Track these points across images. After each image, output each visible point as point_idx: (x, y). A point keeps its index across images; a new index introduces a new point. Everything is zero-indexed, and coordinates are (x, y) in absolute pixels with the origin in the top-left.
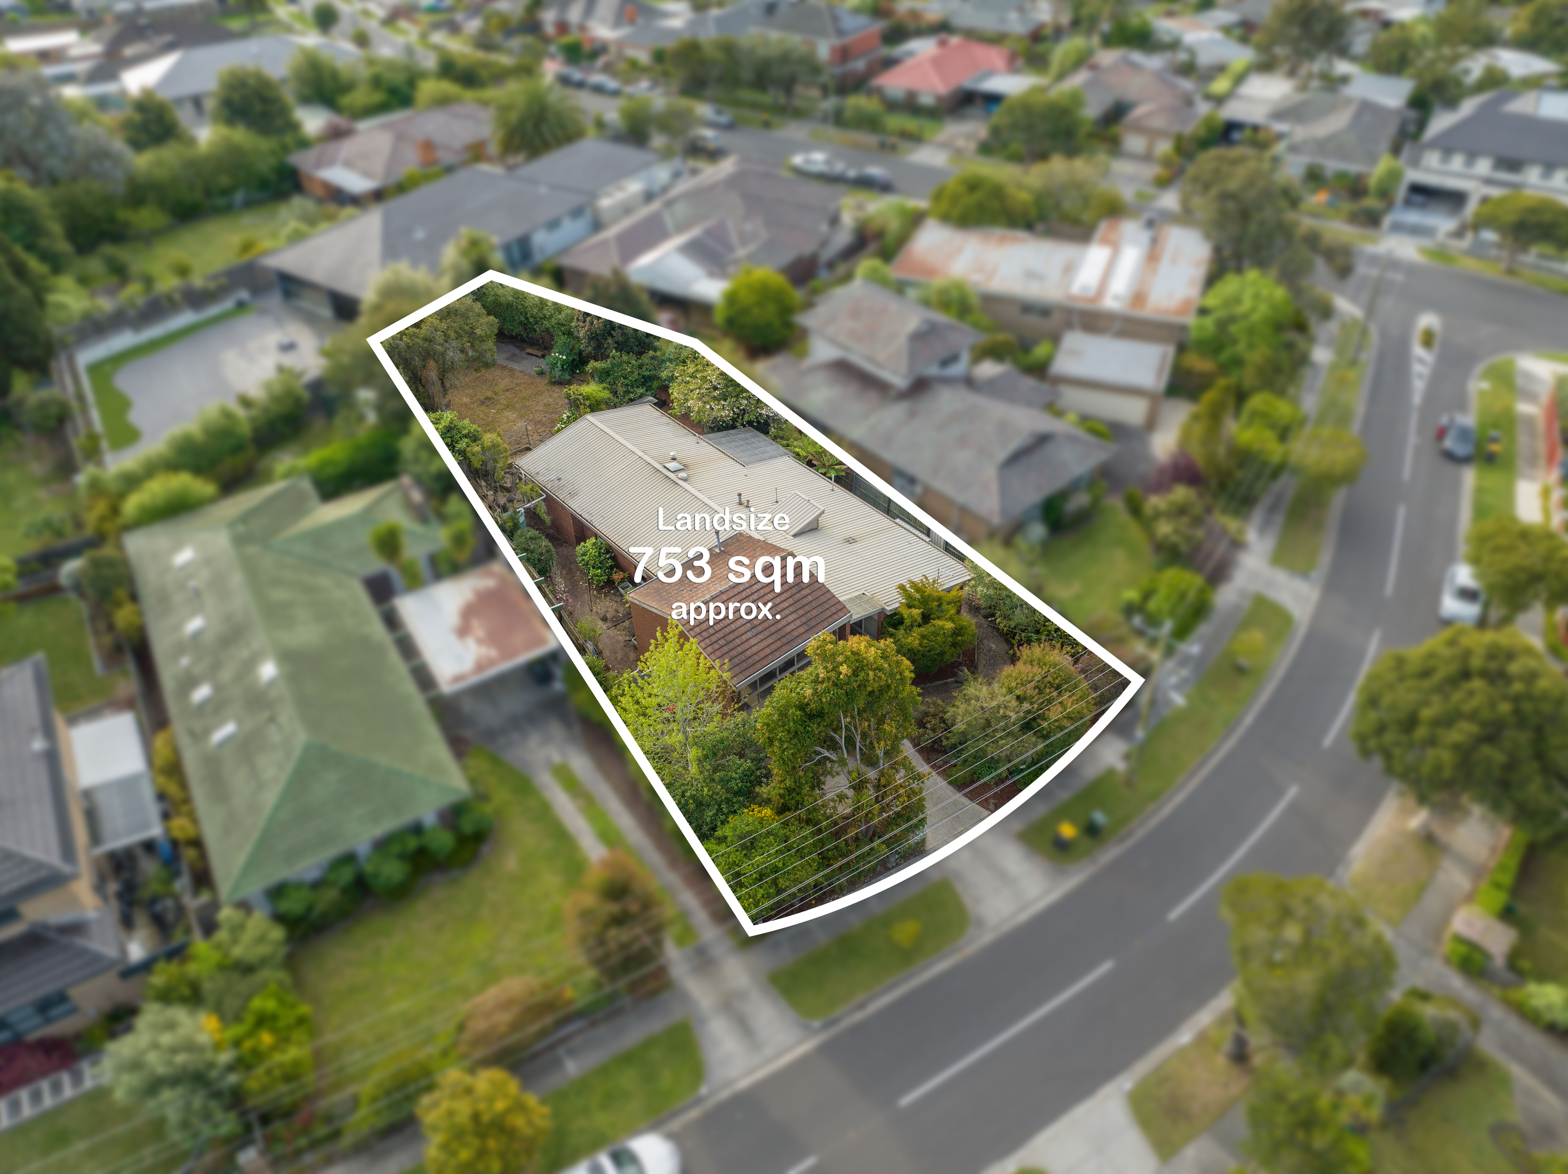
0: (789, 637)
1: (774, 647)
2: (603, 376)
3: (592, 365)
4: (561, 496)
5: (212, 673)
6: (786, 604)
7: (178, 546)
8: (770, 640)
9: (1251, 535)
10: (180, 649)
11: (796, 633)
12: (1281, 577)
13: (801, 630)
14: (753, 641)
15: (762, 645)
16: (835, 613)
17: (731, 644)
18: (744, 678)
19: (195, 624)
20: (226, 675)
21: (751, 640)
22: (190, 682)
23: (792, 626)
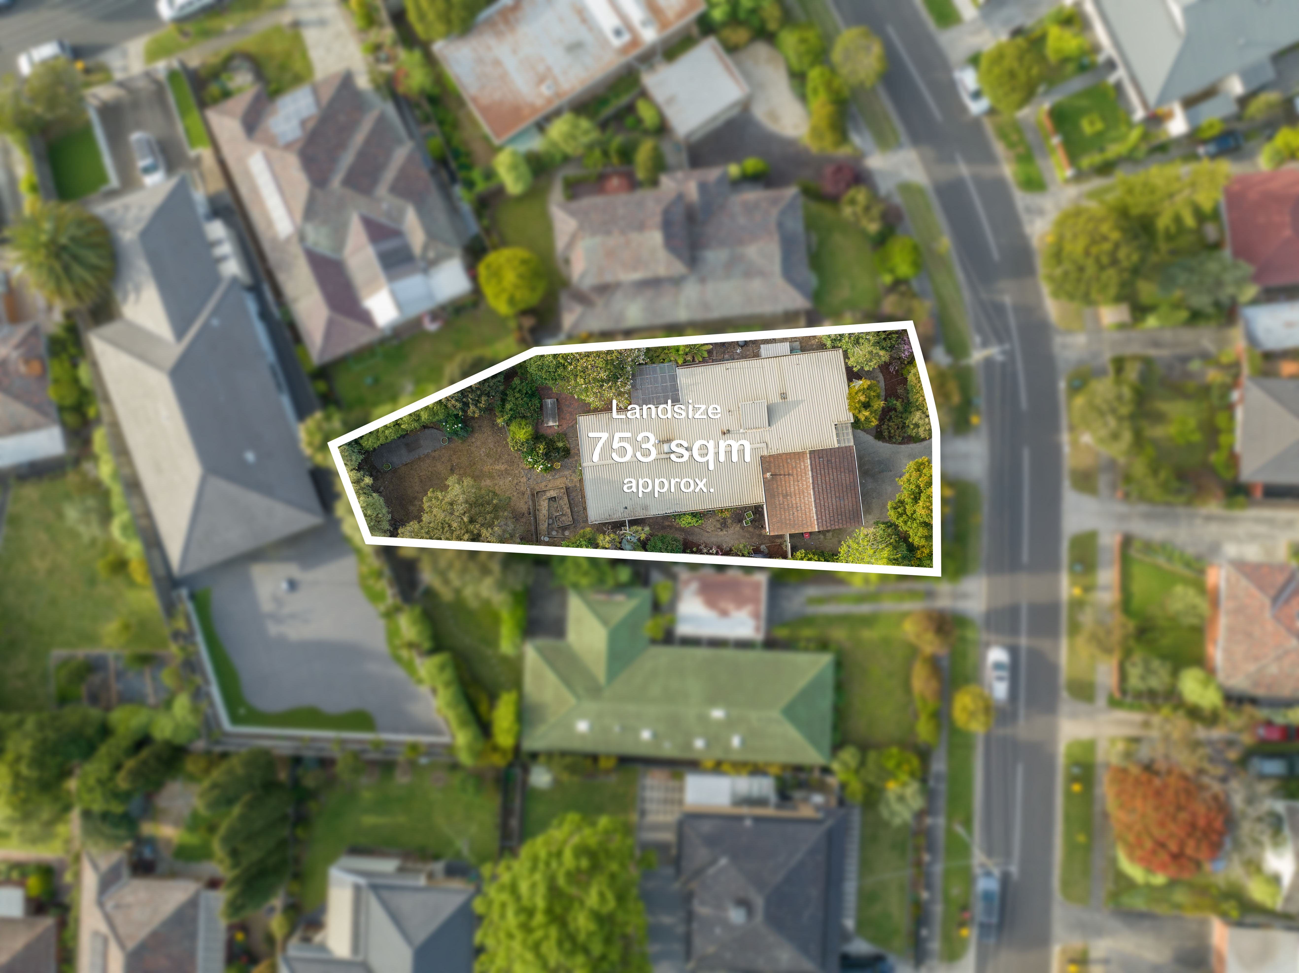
0: (852, 484)
1: (853, 495)
5: (689, 735)
6: (835, 474)
7: (573, 727)
8: (849, 495)
10: (656, 745)
11: (852, 480)
13: (851, 476)
14: (846, 502)
15: (850, 499)
16: (851, 454)
17: (843, 513)
18: (861, 519)
19: (646, 734)
20: (698, 730)
21: (845, 503)
22: (686, 747)
23: (848, 479)
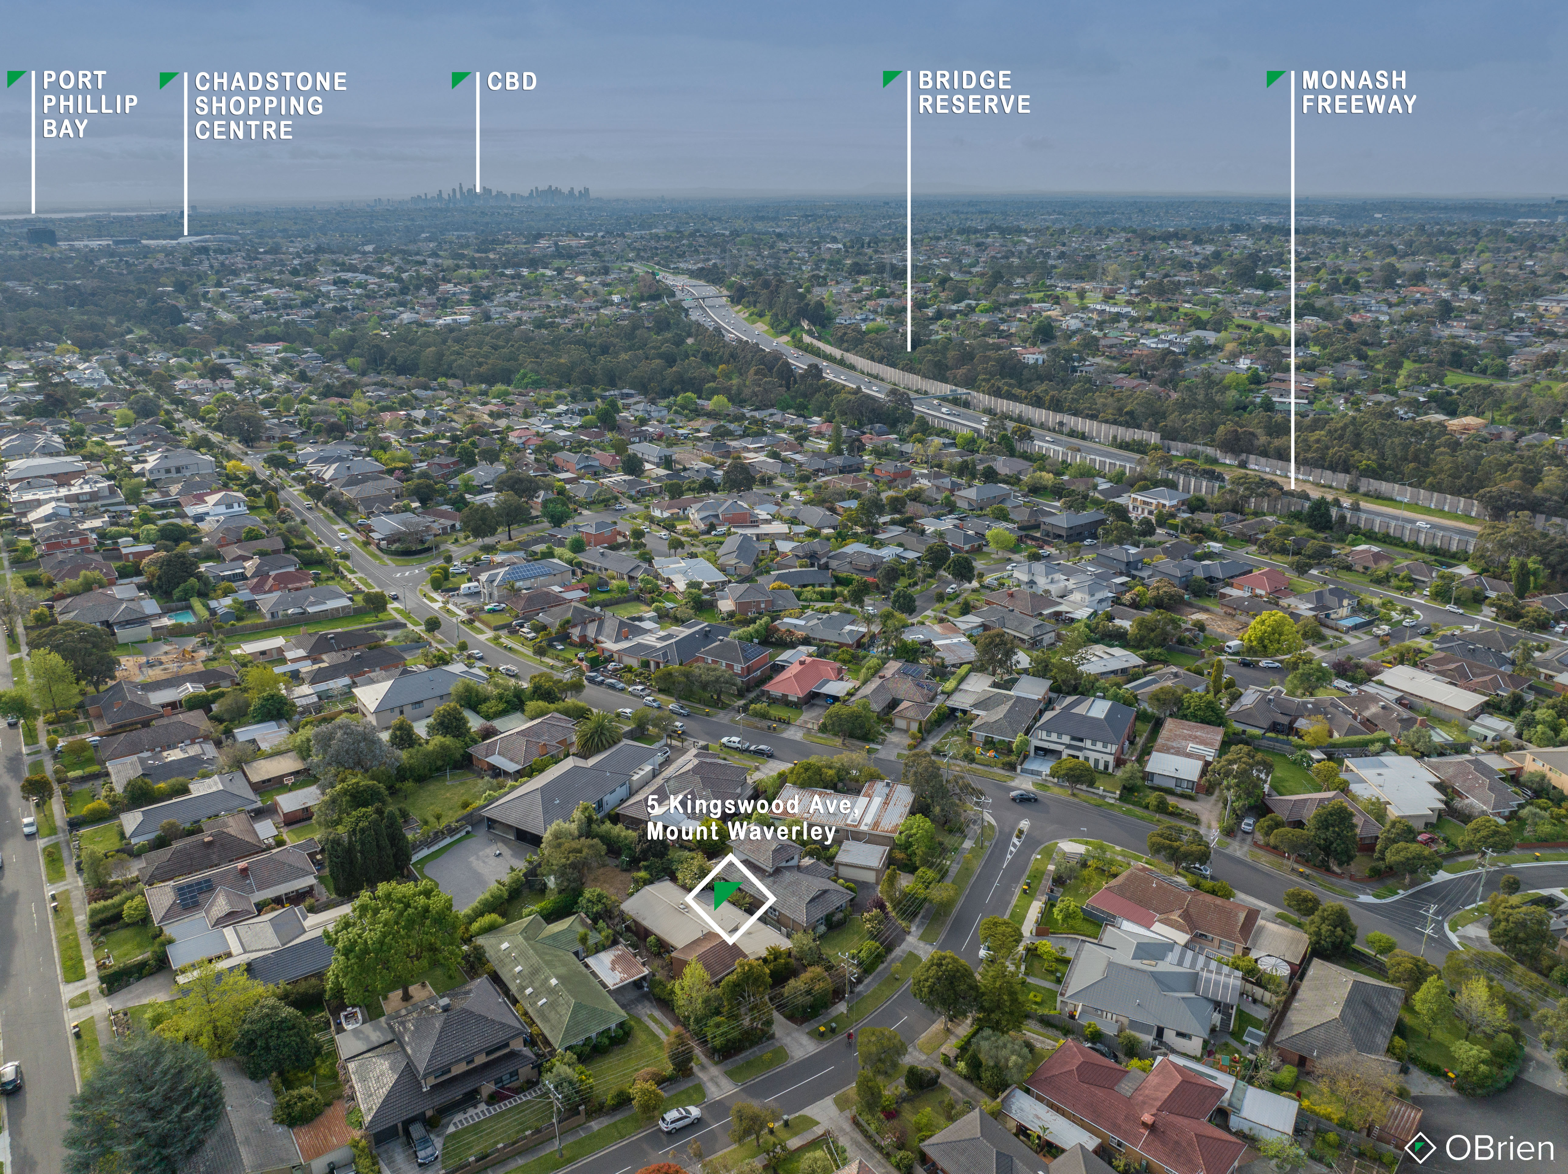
2: (646, 868)
3: (642, 863)
4: (639, 920)
5: (531, 984)
7: (501, 943)
9: (913, 929)
10: (515, 978)
12: (922, 944)
18: (714, 979)
19: (518, 969)
20: (537, 984)
22: (522, 989)
